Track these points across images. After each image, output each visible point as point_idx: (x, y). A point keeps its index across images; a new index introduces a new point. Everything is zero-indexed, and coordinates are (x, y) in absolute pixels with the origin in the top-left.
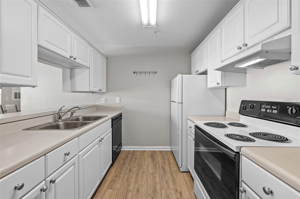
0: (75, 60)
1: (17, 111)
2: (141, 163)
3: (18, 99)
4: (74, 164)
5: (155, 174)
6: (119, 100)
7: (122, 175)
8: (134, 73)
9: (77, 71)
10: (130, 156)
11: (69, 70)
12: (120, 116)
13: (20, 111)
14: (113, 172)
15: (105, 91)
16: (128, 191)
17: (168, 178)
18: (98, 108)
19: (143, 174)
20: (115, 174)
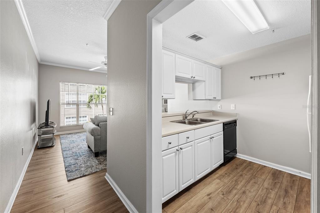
0: (195, 79)
1: (166, 112)
2: (257, 175)
3: (166, 104)
4: (192, 146)
5: (271, 190)
6: (234, 106)
7: (232, 176)
8: (251, 78)
9: (197, 84)
10: (245, 164)
11: (192, 84)
12: (235, 122)
13: (167, 112)
14: (224, 170)
15: (220, 99)
16: (233, 188)
17: (289, 202)
18: (214, 113)
19: (254, 184)
20: (226, 172)
